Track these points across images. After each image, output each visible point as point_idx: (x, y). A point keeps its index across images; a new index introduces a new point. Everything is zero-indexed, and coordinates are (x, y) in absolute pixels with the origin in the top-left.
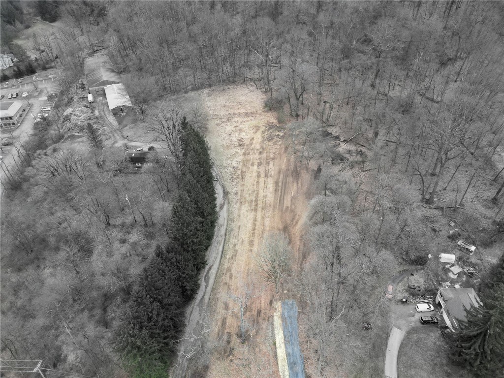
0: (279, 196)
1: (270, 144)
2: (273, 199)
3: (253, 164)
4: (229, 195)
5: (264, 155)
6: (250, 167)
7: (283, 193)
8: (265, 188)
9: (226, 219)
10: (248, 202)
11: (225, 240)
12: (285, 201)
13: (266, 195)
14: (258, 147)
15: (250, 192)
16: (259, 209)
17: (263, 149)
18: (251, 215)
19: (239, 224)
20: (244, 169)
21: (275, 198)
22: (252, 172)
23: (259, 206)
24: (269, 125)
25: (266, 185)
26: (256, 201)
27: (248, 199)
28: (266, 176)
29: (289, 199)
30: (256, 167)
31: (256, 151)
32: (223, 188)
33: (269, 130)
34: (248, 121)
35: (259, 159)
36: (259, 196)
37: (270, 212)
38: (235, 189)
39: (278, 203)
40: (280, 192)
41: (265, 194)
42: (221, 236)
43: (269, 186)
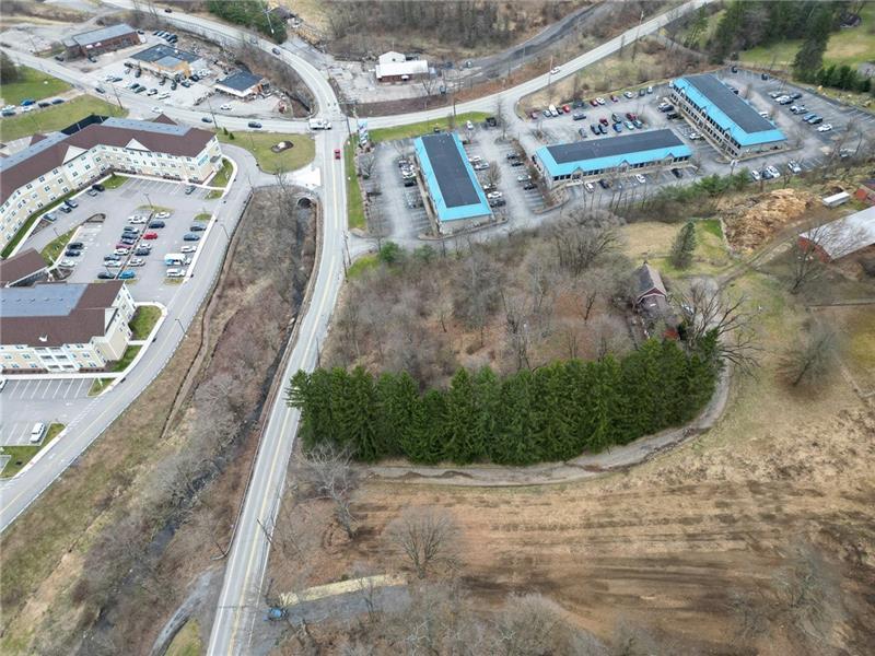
0: (636, 568)
2: (623, 555)
6: (711, 502)
7: (647, 576)
9: (566, 480)
10: (608, 511)
11: (518, 487)
12: (622, 582)
15: (637, 511)
16: (591, 532)
18: (575, 519)
19: (553, 502)
20: (702, 491)
21: (629, 560)
22: (696, 506)
23: (599, 530)
25: (663, 538)
27: (615, 509)
30: (714, 512)
32: (641, 462)
35: (746, 517)
37: (586, 554)
38: (640, 483)
39: (613, 567)
42: (527, 479)
43: (660, 544)
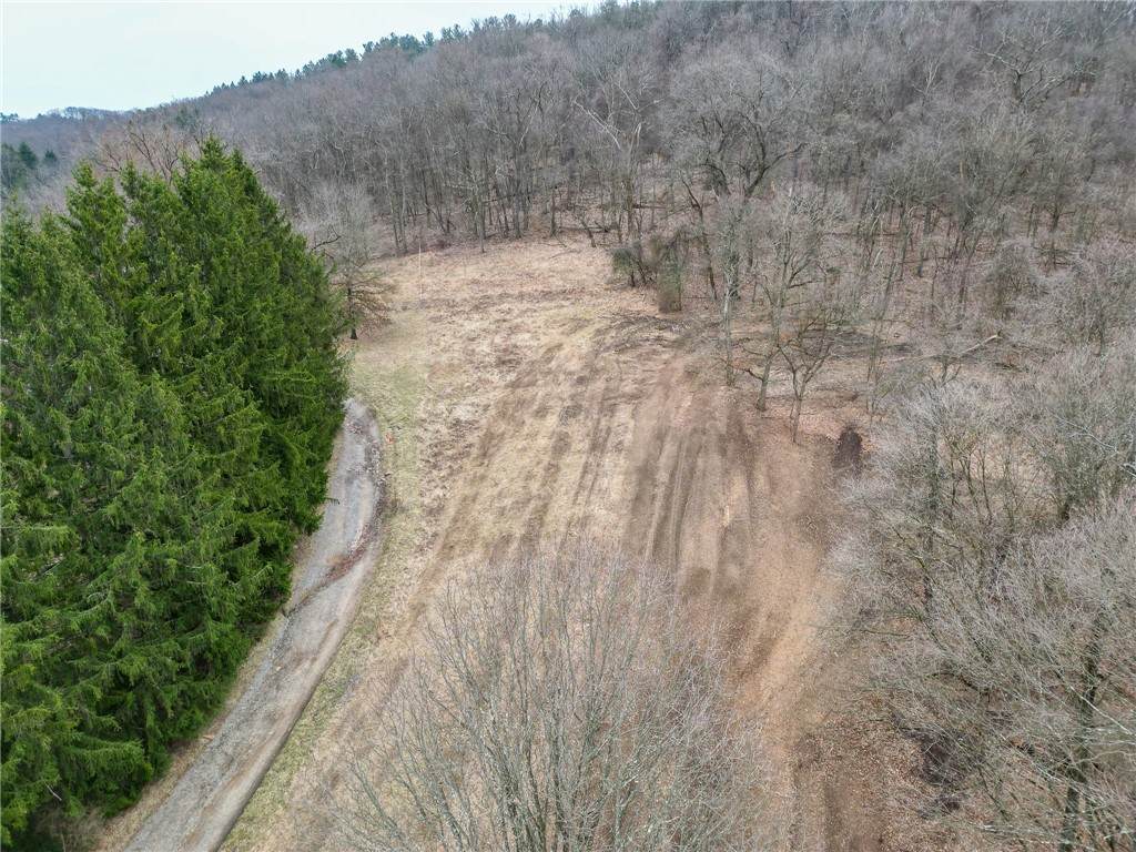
0: (655, 520)
1: (623, 358)
3: (542, 413)
4: (399, 522)
5: (599, 385)
6: (529, 420)
7: (675, 509)
9: (343, 622)
10: (487, 546)
13: (587, 518)
15: (508, 502)
17: (595, 371)
18: (488, 606)
19: (403, 653)
21: (631, 527)
22: (533, 436)
24: (625, 317)
29: (710, 539)
30: (552, 421)
31: (562, 377)
33: (622, 326)
34: (545, 309)
35: (572, 397)
38: (439, 492)
39: (648, 551)
41: (579, 512)
42: (272, 719)
43: (604, 482)
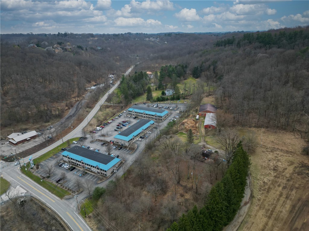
0: (293, 216)
1: (298, 177)
2: (286, 216)
3: (279, 186)
4: (254, 199)
5: (291, 183)
6: (277, 187)
7: (297, 215)
8: (283, 205)
9: (246, 213)
10: (266, 210)
11: (240, 226)
12: (297, 223)
14: (288, 175)
15: (270, 203)
16: (273, 218)
17: (292, 179)
18: (265, 219)
19: (253, 221)
20: (272, 186)
21: (288, 216)
22: (276, 191)
23: (273, 216)
24: (302, 164)
25: (284, 203)
26: (272, 211)
27: (266, 207)
28: (287, 198)
29: (301, 223)
30: (281, 188)
31: (285, 178)
32: (252, 192)
33: (301, 167)
34: (286, 156)
35: (286, 184)
36: (276, 209)
37: (281, 225)
38: (260, 196)
39: (290, 222)
40: (294, 214)
41: (281, 210)
42: (238, 222)
43: (286, 206)
